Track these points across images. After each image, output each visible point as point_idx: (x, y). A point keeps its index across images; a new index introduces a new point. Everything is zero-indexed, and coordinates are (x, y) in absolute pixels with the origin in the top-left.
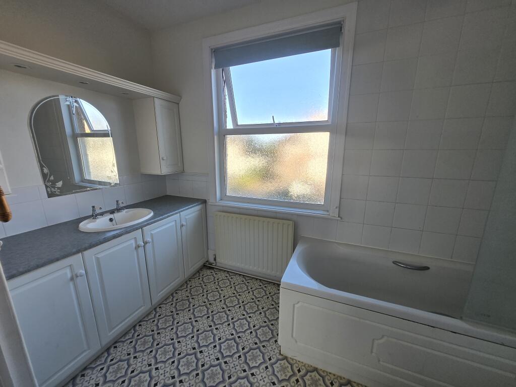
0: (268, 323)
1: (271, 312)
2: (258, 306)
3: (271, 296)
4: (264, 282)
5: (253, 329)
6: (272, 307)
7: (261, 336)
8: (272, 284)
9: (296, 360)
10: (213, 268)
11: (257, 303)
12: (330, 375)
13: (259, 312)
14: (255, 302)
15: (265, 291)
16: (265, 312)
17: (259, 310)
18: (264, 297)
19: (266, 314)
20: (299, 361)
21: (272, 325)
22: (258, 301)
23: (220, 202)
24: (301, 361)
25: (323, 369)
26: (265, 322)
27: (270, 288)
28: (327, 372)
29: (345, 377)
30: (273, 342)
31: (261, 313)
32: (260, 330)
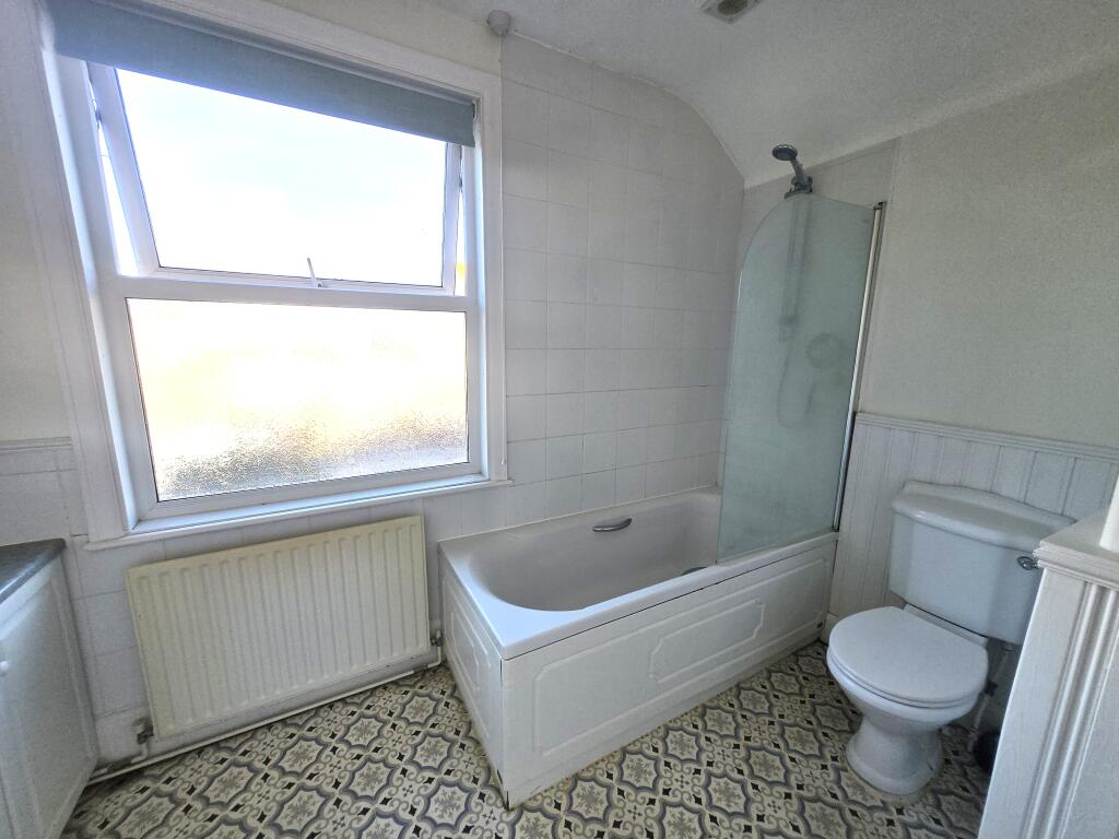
0: (437, 777)
1: (427, 750)
2: (384, 761)
3: (399, 717)
4: (356, 700)
5: (414, 818)
6: (418, 739)
7: (446, 816)
8: (380, 689)
9: (540, 794)
10: (139, 773)
11: (377, 756)
12: (599, 766)
13: (398, 773)
14: (369, 759)
15: (376, 718)
16: (412, 761)
17: (393, 769)
18: (384, 732)
19: (417, 764)
20: (546, 791)
21: (448, 772)
22: (376, 750)
23: (141, 528)
24: (547, 786)
25: (584, 767)
26: (430, 780)
27: (381, 702)
28: (591, 766)
29: (614, 749)
30: (477, 804)
31: (404, 772)
32: (433, 806)
